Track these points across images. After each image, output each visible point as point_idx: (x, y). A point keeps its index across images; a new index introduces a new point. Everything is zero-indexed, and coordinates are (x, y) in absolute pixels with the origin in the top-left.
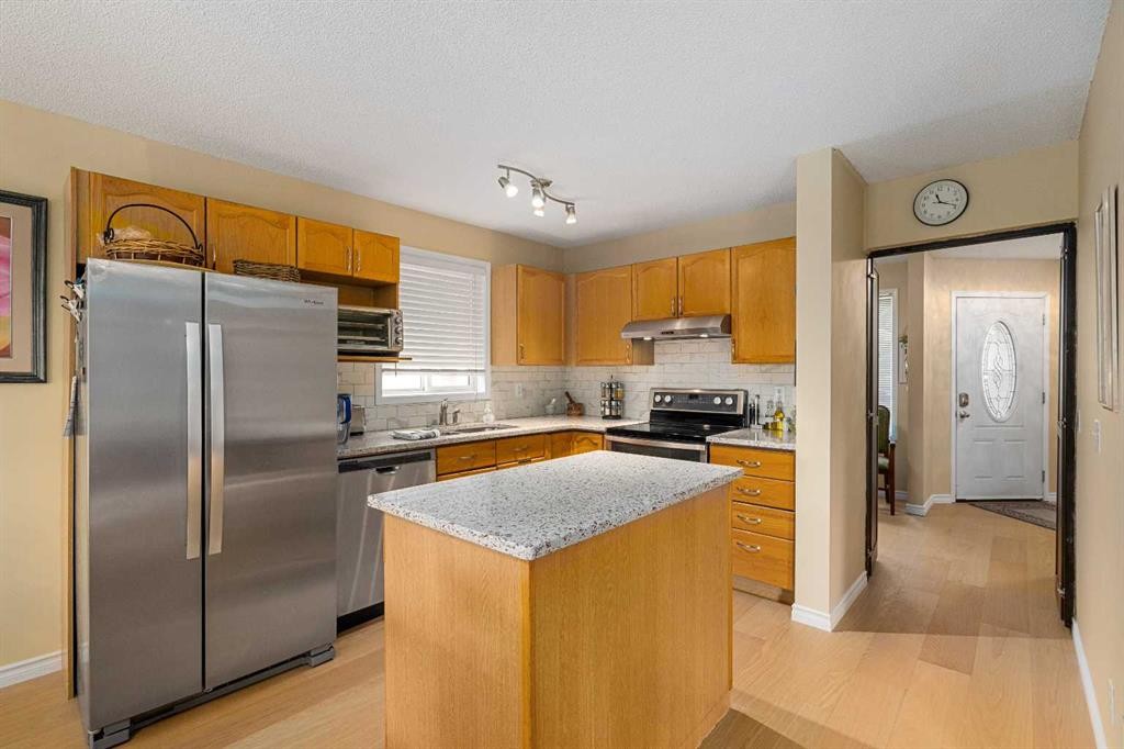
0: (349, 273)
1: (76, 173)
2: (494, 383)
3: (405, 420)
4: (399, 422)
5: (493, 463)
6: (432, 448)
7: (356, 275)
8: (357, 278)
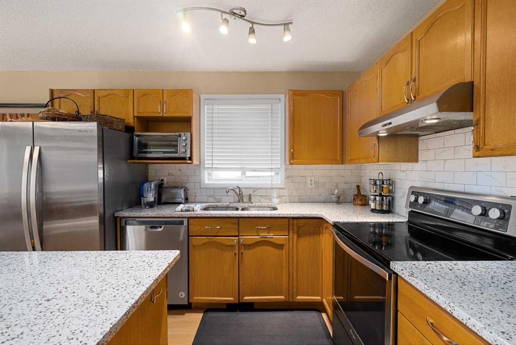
0: (161, 115)
1: (52, 91)
2: (287, 177)
3: (220, 197)
4: (215, 198)
5: (238, 234)
6: (186, 218)
7: (165, 115)
8: (166, 117)
